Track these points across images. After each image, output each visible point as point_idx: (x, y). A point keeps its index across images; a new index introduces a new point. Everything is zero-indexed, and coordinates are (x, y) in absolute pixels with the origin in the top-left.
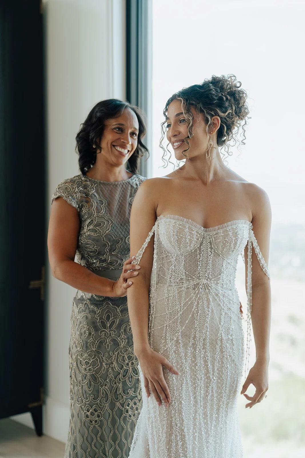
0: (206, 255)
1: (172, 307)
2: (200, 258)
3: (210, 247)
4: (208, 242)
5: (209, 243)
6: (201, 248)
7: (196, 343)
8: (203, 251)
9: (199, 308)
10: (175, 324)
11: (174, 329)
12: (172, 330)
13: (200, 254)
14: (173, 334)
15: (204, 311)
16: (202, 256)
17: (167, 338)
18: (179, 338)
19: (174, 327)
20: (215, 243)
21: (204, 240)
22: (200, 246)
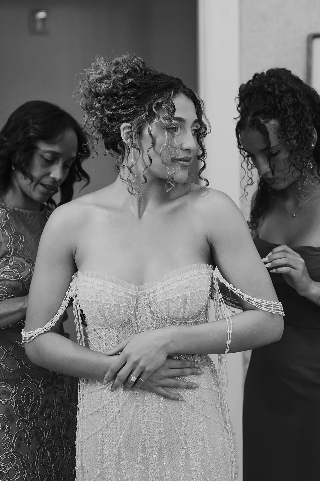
0: (146, 323)
1: (107, 405)
2: (138, 329)
3: (149, 311)
4: (144, 305)
5: (146, 307)
6: (137, 315)
7: (148, 457)
8: (140, 318)
9: (144, 404)
10: (115, 431)
11: (113, 439)
12: (111, 441)
13: (137, 323)
14: (113, 446)
15: (153, 409)
16: (140, 325)
17: (104, 453)
18: (122, 452)
19: (113, 436)
20: (155, 305)
21: (139, 302)
22: (135, 312)
